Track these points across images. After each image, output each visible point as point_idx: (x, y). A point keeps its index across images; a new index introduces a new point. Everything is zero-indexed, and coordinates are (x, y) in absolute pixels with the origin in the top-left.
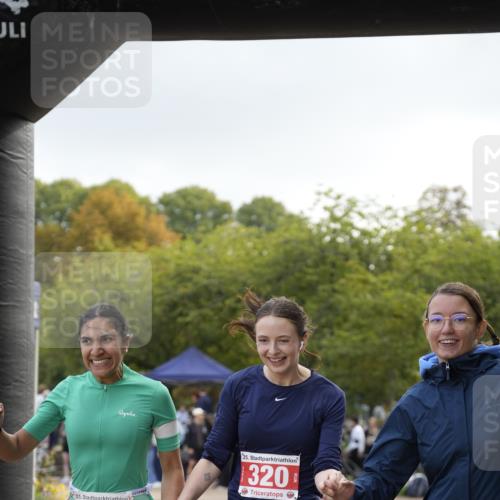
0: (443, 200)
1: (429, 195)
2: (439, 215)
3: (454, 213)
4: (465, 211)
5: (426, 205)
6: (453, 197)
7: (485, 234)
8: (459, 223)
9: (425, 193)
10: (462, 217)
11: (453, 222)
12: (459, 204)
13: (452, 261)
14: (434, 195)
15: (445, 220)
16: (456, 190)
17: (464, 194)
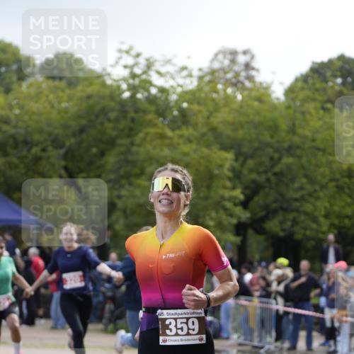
0: (233, 61)
1: (221, 57)
2: (229, 76)
3: (243, 74)
4: (253, 73)
5: (216, 65)
6: (242, 59)
7: (274, 96)
8: (248, 84)
9: (216, 55)
10: (250, 78)
11: (242, 83)
12: (248, 66)
13: (243, 119)
14: (225, 57)
15: (234, 81)
16: (245, 53)
17: (253, 57)
